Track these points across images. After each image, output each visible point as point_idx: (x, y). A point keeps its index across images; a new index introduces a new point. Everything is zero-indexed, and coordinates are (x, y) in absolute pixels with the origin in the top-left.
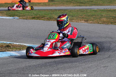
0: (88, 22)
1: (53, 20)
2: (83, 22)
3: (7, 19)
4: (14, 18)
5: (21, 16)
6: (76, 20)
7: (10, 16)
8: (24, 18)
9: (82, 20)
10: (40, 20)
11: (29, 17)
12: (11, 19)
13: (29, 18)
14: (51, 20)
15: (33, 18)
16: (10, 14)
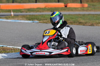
1: (77, 24)
4: (33, 22)
5: (42, 20)
7: (30, 20)
8: (44, 21)
12: (31, 23)
14: (74, 24)
16: (30, 18)
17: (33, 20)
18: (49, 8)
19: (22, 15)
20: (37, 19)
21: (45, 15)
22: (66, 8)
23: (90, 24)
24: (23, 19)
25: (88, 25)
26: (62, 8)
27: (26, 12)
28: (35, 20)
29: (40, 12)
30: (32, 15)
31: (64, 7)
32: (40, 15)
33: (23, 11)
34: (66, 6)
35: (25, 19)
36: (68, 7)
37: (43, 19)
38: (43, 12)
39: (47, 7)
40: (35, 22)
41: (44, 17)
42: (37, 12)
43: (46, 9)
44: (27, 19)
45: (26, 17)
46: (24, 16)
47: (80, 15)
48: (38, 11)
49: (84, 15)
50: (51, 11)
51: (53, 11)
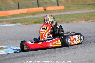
0: (88, 21)
2: (82, 22)
3: (10, 26)
4: (16, 25)
5: (24, 23)
6: (77, 20)
7: (13, 23)
8: (26, 23)
9: (83, 20)
10: (41, 24)
12: (14, 26)
16: (13, 22)
17: (16, 24)
19: (6, 20)
20: (19, 22)
21: (27, 18)
22: (45, 11)
23: (65, 22)
24: (7, 23)
25: (64, 23)
26: (42, 11)
27: (11, 18)
28: (17, 23)
29: (23, 16)
30: (15, 20)
32: (22, 19)
33: (8, 17)
34: (45, 10)
35: (9, 23)
36: (47, 10)
38: (25, 16)
39: (28, 12)
41: (26, 20)
42: (20, 17)
43: (28, 14)
44: (11, 23)
45: (10, 21)
46: (8, 21)
47: (57, 15)
48: (21, 16)
49: (60, 15)
50: (33, 15)
51: (34, 15)
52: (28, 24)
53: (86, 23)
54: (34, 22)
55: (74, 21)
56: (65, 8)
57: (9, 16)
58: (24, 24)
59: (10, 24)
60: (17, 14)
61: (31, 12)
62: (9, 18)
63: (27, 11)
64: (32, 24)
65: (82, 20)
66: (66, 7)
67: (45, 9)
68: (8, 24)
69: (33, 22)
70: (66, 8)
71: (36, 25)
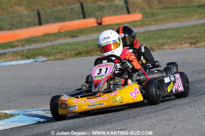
0: (198, 45)
2: (185, 48)
3: (21, 65)
4: (36, 61)
5: (53, 55)
6: (171, 44)
7: (28, 58)
8: (57, 57)
9: (185, 43)
10: (91, 55)
11: (68, 53)
12: (31, 63)
13: (68, 55)
15: (78, 54)
16: (29, 55)
17: (34, 58)
18: (66, 31)
19: (13, 52)
20: (43, 55)
21: (59, 45)
22: (100, 26)
24: (15, 58)
26: (93, 27)
27: (23, 46)
28: (38, 56)
29: (51, 41)
30: (34, 49)
31: (96, 25)
32: (48, 47)
33: (17, 44)
34: (100, 24)
35: (19, 57)
36: (103, 23)
37: (54, 52)
38: (56, 40)
40: (38, 60)
41: (56, 49)
42: (43, 43)
43: (61, 35)
44: (24, 57)
45: (21, 54)
46: (17, 54)
48: (46, 41)
50: (72, 37)
51: (76, 36)
52: (62, 57)
53: (192, 48)
54: (76, 52)
55: (166, 47)
56: (143, 17)
57: (19, 41)
58: (52, 57)
59: (22, 59)
60: (38, 37)
61: (68, 29)
62: (20, 46)
63: (60, 30)
64: (71, 58)
65: (183, 42)
66: (145, 16)
67: (100, 21)
68: (17, 60)
69: (72, 52)
70: (147, 17)
71: (81, 58)
